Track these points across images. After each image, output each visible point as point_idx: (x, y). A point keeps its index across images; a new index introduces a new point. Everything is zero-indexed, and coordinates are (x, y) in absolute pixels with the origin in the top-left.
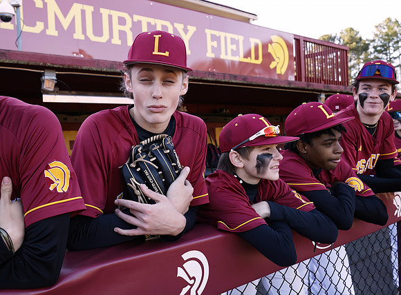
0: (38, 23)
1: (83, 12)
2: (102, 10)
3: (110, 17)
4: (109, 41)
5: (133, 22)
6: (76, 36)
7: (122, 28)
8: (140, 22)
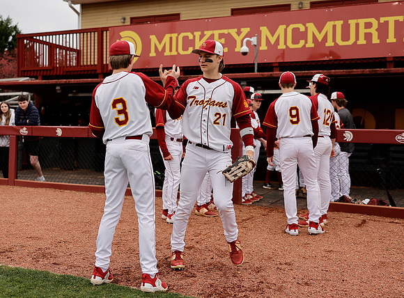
0: (301, 41)
1: (334, 27)
2: (350, 21)
3: (357, 25)
4: (356, 42)
5: (379, 23)
6: (327, 45)
7: (368, 31)
8: (387, 22)
